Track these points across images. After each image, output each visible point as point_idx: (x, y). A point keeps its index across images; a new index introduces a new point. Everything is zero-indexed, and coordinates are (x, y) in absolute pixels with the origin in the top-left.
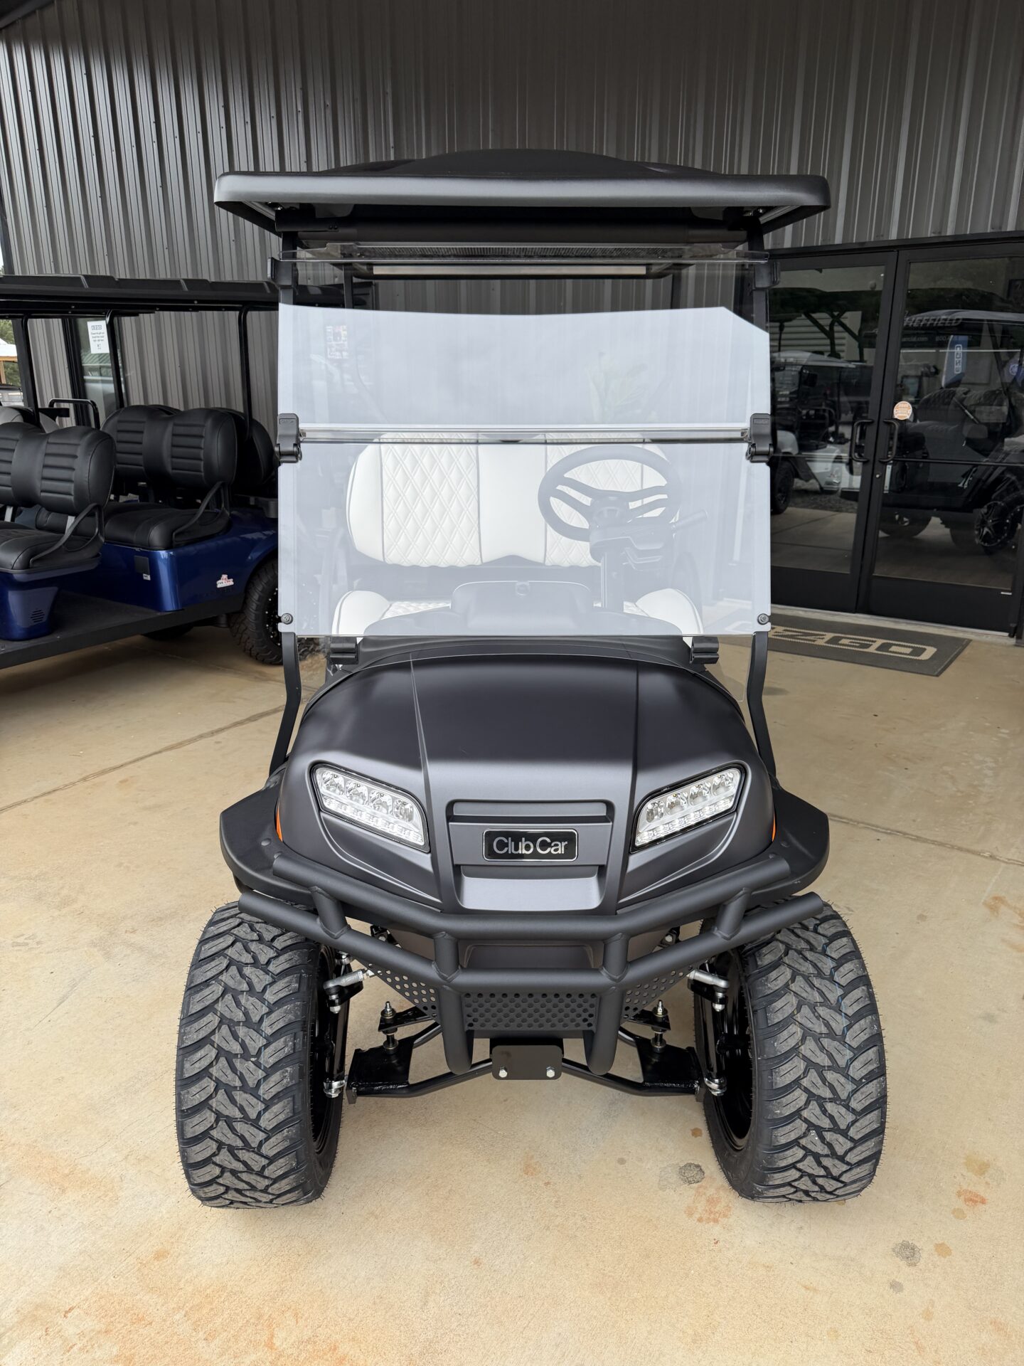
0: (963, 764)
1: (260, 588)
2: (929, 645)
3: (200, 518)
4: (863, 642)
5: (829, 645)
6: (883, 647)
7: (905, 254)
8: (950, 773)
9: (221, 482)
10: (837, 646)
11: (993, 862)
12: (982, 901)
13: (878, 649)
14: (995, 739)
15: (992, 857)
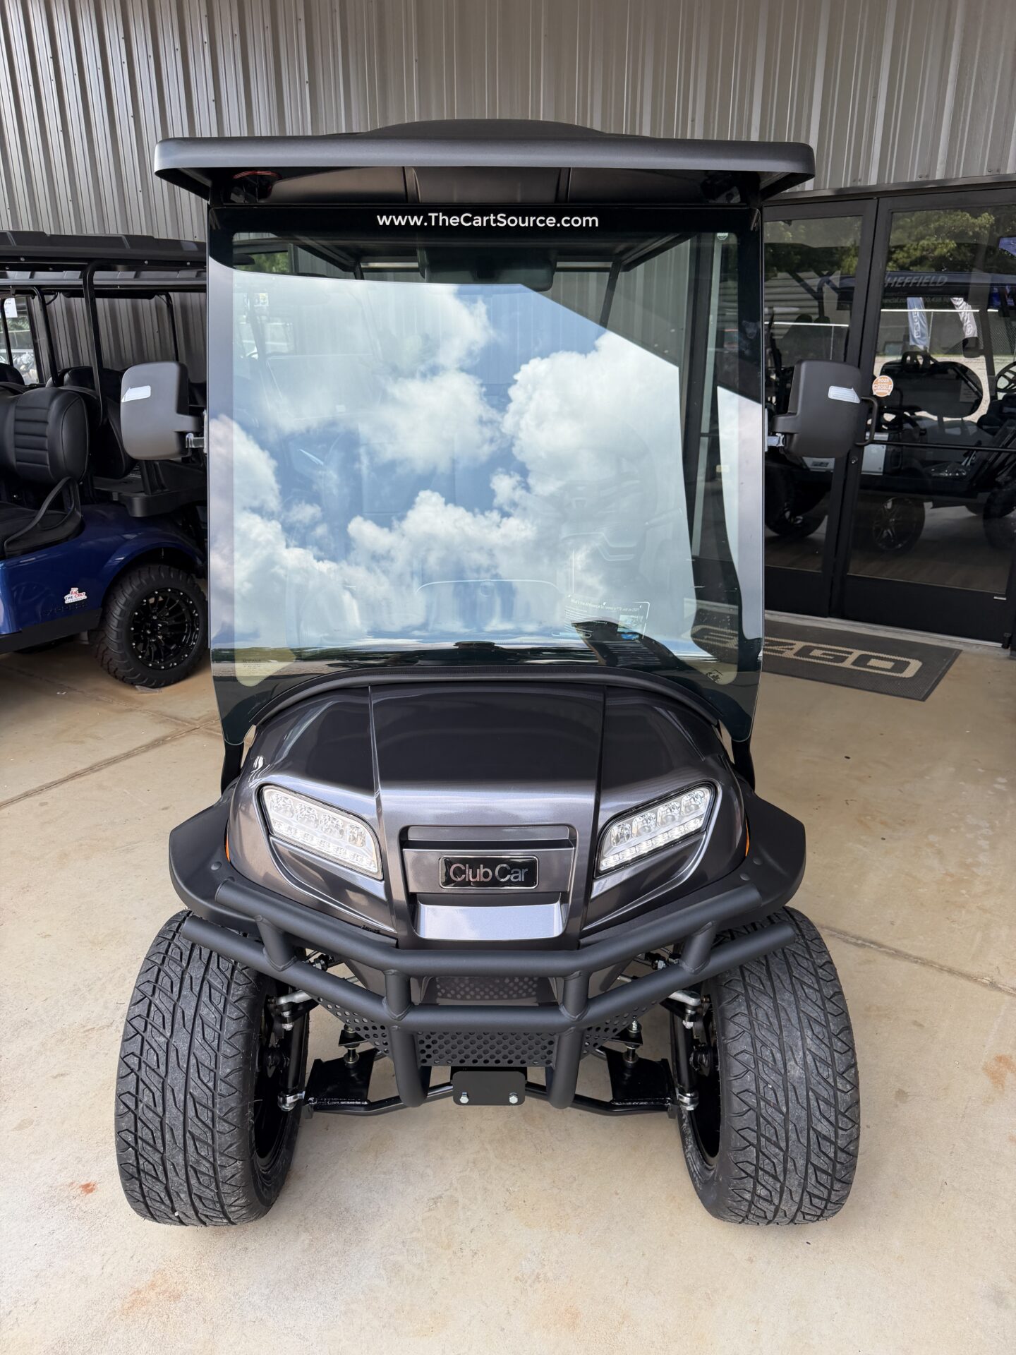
0: (952, 830)
1: (122, 601)
2: (913, 658)
3: (39, 522)
4: (838, 654)
5: (799, 658)
6: (862, 661)
7: (886, 203)
8: (937, 845)
9: (68, 478)
10: (807, 659)
11: (995, 993)
12: (982, 1064)
13: (854, 664)
14: (990, 792)
15: (993, 985)
